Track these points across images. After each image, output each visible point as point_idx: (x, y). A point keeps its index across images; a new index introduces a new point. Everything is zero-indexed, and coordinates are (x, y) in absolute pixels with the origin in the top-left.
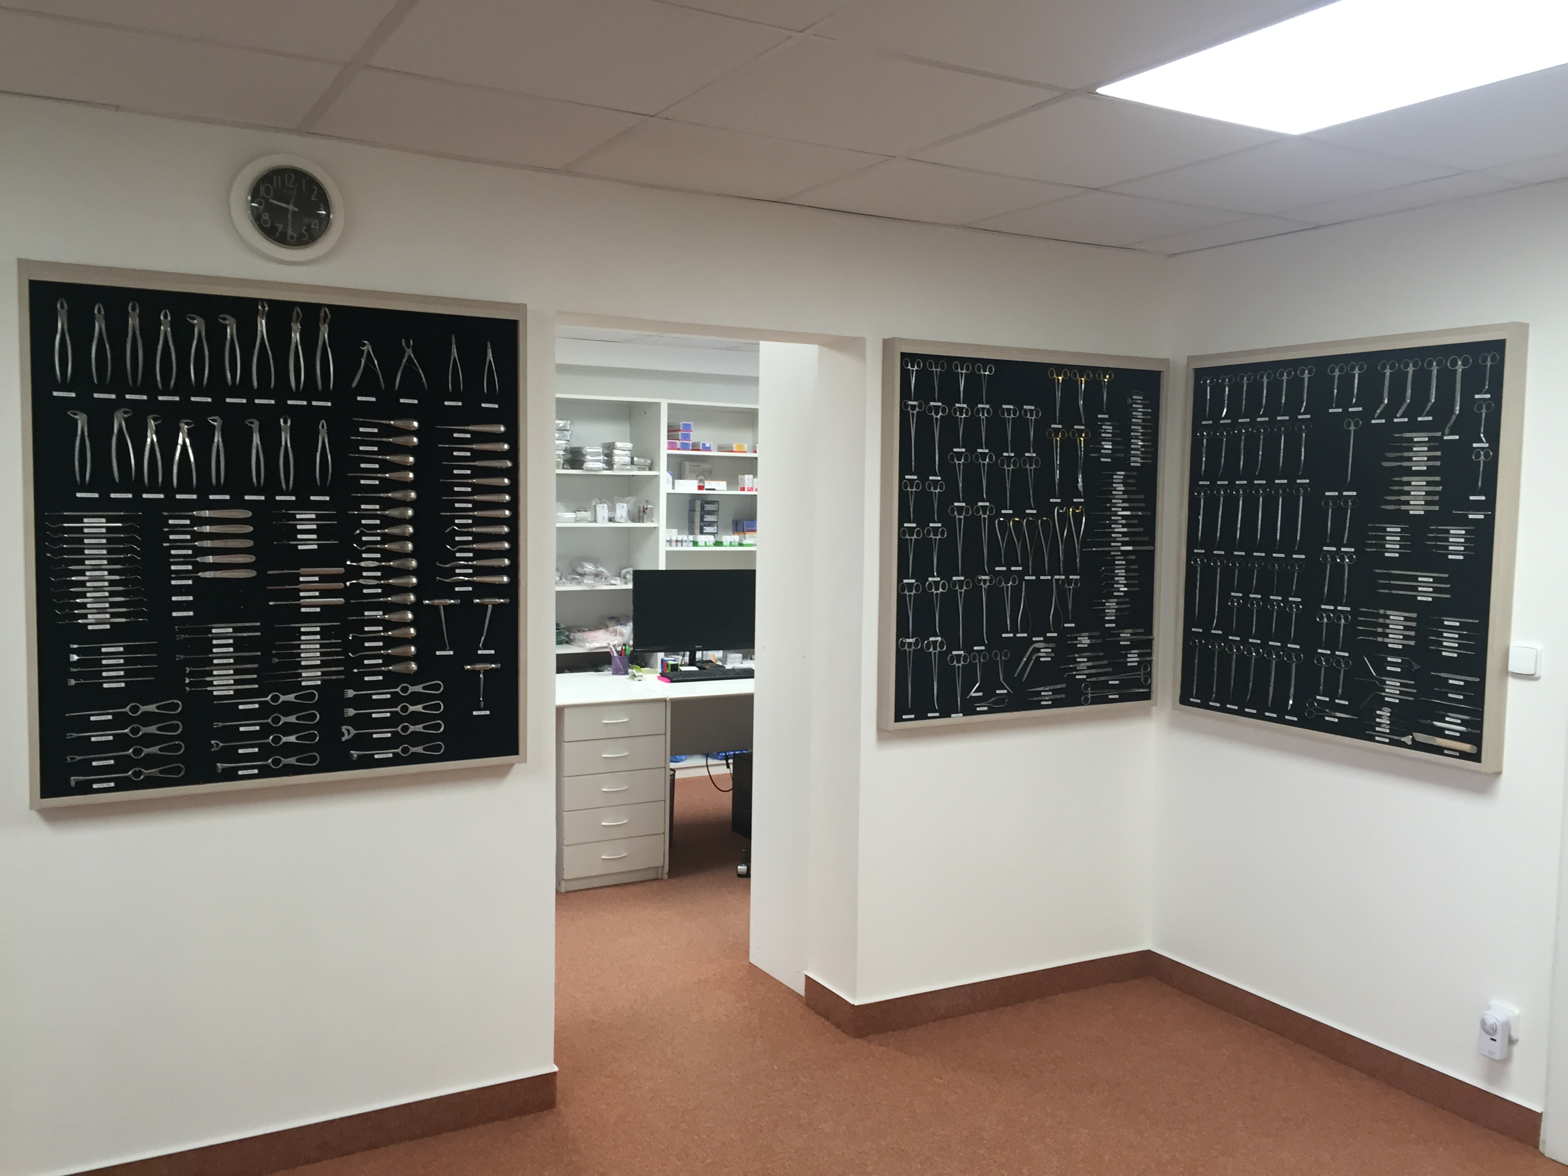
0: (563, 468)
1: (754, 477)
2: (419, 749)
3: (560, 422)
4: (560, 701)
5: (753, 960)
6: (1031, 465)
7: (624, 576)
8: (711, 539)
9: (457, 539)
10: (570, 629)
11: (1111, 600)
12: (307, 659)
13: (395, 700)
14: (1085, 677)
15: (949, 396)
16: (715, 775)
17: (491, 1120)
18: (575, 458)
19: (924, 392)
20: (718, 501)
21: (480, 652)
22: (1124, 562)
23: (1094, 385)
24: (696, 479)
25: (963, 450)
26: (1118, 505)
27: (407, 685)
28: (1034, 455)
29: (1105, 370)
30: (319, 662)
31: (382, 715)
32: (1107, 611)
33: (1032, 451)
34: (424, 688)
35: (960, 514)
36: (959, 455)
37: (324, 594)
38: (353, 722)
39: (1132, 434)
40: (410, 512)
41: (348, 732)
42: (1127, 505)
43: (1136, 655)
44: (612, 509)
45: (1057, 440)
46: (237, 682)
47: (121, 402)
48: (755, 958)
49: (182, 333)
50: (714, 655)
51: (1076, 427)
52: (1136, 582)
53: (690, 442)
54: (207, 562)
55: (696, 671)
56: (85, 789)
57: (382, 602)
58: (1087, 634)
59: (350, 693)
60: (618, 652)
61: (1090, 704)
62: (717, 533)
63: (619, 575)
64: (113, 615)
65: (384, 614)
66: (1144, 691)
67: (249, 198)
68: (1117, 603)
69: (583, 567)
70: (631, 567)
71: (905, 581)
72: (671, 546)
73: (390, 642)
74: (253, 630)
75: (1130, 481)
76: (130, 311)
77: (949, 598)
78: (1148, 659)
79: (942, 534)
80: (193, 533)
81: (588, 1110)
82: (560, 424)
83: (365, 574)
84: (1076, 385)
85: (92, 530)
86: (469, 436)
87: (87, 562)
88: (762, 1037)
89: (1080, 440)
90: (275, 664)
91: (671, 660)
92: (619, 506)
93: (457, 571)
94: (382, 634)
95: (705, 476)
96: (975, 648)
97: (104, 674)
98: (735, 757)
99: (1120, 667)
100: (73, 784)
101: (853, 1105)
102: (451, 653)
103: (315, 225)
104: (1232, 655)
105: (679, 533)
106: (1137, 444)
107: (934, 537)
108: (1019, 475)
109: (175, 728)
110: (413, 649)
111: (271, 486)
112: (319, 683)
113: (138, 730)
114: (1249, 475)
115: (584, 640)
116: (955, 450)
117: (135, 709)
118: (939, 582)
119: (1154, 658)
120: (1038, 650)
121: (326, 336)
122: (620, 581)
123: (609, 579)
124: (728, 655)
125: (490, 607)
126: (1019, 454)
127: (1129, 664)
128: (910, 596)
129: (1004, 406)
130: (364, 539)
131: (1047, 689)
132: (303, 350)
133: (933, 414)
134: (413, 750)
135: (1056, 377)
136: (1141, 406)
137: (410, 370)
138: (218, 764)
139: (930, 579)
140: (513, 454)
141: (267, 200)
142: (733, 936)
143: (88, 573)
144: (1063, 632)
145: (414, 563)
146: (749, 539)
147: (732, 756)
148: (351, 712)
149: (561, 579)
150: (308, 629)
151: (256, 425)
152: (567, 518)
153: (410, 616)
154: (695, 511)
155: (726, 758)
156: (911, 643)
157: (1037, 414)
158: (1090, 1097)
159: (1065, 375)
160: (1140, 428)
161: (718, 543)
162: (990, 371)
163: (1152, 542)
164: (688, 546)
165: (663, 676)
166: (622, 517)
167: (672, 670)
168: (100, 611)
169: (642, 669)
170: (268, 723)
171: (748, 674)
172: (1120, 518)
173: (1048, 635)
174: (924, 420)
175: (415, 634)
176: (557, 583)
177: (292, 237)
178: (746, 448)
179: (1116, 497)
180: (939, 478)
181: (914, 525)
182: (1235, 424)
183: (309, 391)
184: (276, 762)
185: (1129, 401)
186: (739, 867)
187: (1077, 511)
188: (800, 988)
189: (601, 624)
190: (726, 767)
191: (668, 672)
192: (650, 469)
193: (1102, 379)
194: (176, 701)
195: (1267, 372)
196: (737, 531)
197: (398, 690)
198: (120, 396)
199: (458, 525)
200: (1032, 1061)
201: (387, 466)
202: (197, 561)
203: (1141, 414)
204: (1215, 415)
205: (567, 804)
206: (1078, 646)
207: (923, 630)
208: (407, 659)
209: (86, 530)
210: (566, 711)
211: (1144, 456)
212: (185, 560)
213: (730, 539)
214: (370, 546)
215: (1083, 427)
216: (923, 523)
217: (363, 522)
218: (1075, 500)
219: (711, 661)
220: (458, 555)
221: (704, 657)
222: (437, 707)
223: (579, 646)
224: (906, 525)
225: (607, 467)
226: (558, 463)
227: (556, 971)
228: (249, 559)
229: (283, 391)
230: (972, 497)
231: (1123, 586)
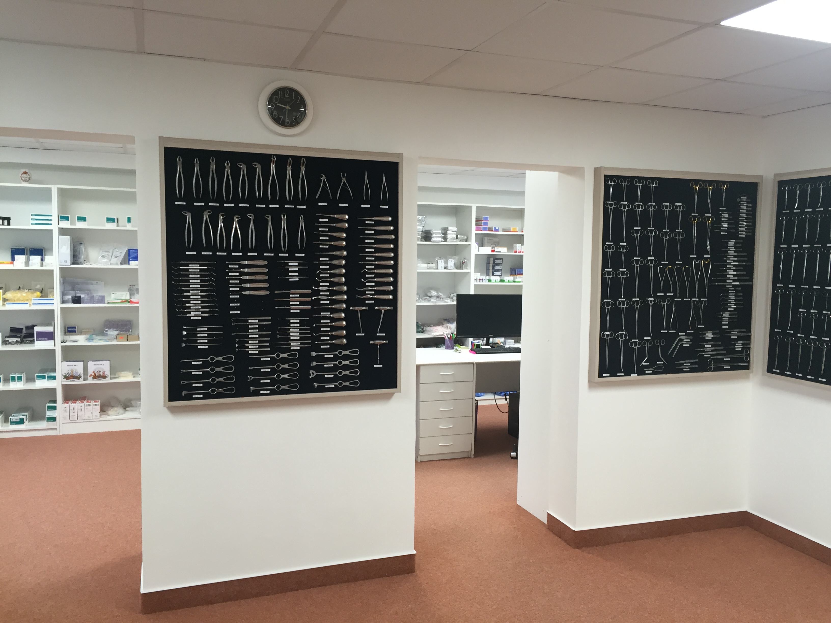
0: (421, 241)
1: (522, 245)
2: (347, 384)
3: (420, 216)
4: (418, 362)
5: (519, 503)
6: (679, 237)
7: (452, 298)
8: (498, 278)
9: (367, 276)
10: (424, 325)
11: (726, 313)
12: (293, 336)
13: (335, 358)
14: (710, 356)
15: (632, 198)
16: (499, 404)
17: (381, 576)
18: (427, 236)
19: (617, 197)
20: (502, 258)
21: (378, 334)
22: (734, 291)
23: (718, 191)
24: (491, 247)
25: (640, 228)
26: (731, 259)
27: (342, 350)
28: (681, 231)
29: (724, 183)
30: (299, 338)
31: (329, 366)
32: (723, 319)
33: (680, 229)
34: (350, 352)
35: (637, 264)
36: (637, 231)
37: (302, 303)
38: (316, 368)
39: (740, 218)
40: (344, 262)
41: (313, 374)
42: (736, 259)
43: (741, 344)
44: (446, 262)
45: (695, 223)
46: (260, 347)
47: (206, 207)
48: (521, 502)
49: (235, 172)
50: (499, 340)
51: (706, 215)
52: (742, 302)
53: (488, 227)
54: (246, 286)
55: (489, 348)
56: (189, 397)
57: (329, 308)
58: (711, 332)
59: (314, 354)
60: (448, 338)
61: (712, 371)
62: (501, 275)
63: (449, 297)
64: (203, 312)
65: (330, 314)
66: (745, 364)
67: (267, 103)
68: (730, 315)
69: (430, 292)
70: (455, 293)
71: (605, 301)
72: (477, 282)
73: (333, 328)
74: (268, 320)
75: (739, 245)
76: (211, 162)
77: (631, 310)
78: (748, 346)
79: (627, 275)
80: (240, 272)
81: (432, 575)
82: (420, 218)
83: (321, 293)
84: (706, 191)
85: (193, 270)
86: (373, 223)
87: (191, 286)
88: (524, 544)
89: (709, 223)
90: (278, 338)
91: (476, 342)
92: (450, 261)
93: (367, 292)
94: (330, 324)
95: (495, 245)
96: (645, 338)
97: (198, 341)
98: (510, 395)
99: (731, 351)
100: (183, 395)
101: (574, 584)
102: (363, 334)
103: (299, 116)
104: (799, 345)
105: (481, 275)
106: (743, 224)
107: (622, 277)
108: (672, 242)
109: (231, 369)
110: (344, 332)
111: (277, 249)
112: (299, 348)
113: (214, 369)
114: (811, 241)
115: (431, 331)
116: (635, 228)
117: (213, 359)
118: (624, 301)
119: (752, 346)
120: (682, 340)
121: (304, 172)
122: (450, 300)
123: (444, 299)
124: (507, 340)
125: (383, 311)
126: (672, 230)
127: (736, 349)
128: (608, 309)
129: (664, 204)
130: (321, 275)
131: (687, 362)
132: (292, 179)
133: (622, 208)
134: (344, 384)
135: (695, 187)
136: (746, 203)
137: (344, 189)
138: (251, 388)
139: (619, 300)
140: (396, 232)
141: (276, 104)
142: (508, 490)
143: (191, 292)
144: (697, 331)
145: (345, 288)
146: (519, 278)
147: (508, 394)
148: (314, 363)
149: (419, 299)
150: (294, 321)
151: (270, 218)
152: (423, 267)
153: (343, 315)
154: (489, 263)
155: (505, 395)
156: (608, 334)
157: (683, 208)
158: (709, 590)
159: (700, 185)
160: (745, 215)
161: (502, 281)
162: (656, 184)
163: (751, 280)
164: (486, 282)
165: (472, 350)
166: (451, 266)
167: (477, 347)
168: (196, 310)
169: (461, 347)
170: (275, 368)
171: (518, 350)
172: (732, 266)
173: (688, 332)
174: (618, 212)
175: (346, 324)
176: (417, 301)
177: (288, 123)
178: (517, 229)
179: (730, 254)
180: (626, 244)
181: (611, 270)
182: (803, 212)
183: (295, 201)
184: (279, 387)
185: (738, 200)
186: (512, 453)
187: (706, 262)
188: (545, 520)
189: (439, 323)
190: (505, 400)
191: (474, 348)
192: (466, 241)
193: (722, 187)
194: (231, 355)
195: (823, 182)
196: (512, 274)
197: (337, 353)
198: (207, 204)
199: (367, 269)
200: (676, 568)
201: (333, 239)
202: (242, 286)
203: (746, 207)
204: (791, 207)
205: (422, 416)
206: (706, 338)
207: (615, 328)
208: (341, 337)
209: (190, 270)
210: (421, 368)
211: (747, 231)
212: (236, 285)
213: (508, 278)
214: (324, 279)
215: (711, 215)
216: (615, 269)
217: (321, 267)
218: (705, 256)
219: (497, 343)
220: (367, 284)
221: (494, 341)
222: (356, 362)
223: (429, 334)
224: (606, 270)
225: (444, 240)
226: (418, 238)
227: (415, 502)
228: (266, 285)
229: (283, 201)
230: (644, 254)
231: (733, 305)
